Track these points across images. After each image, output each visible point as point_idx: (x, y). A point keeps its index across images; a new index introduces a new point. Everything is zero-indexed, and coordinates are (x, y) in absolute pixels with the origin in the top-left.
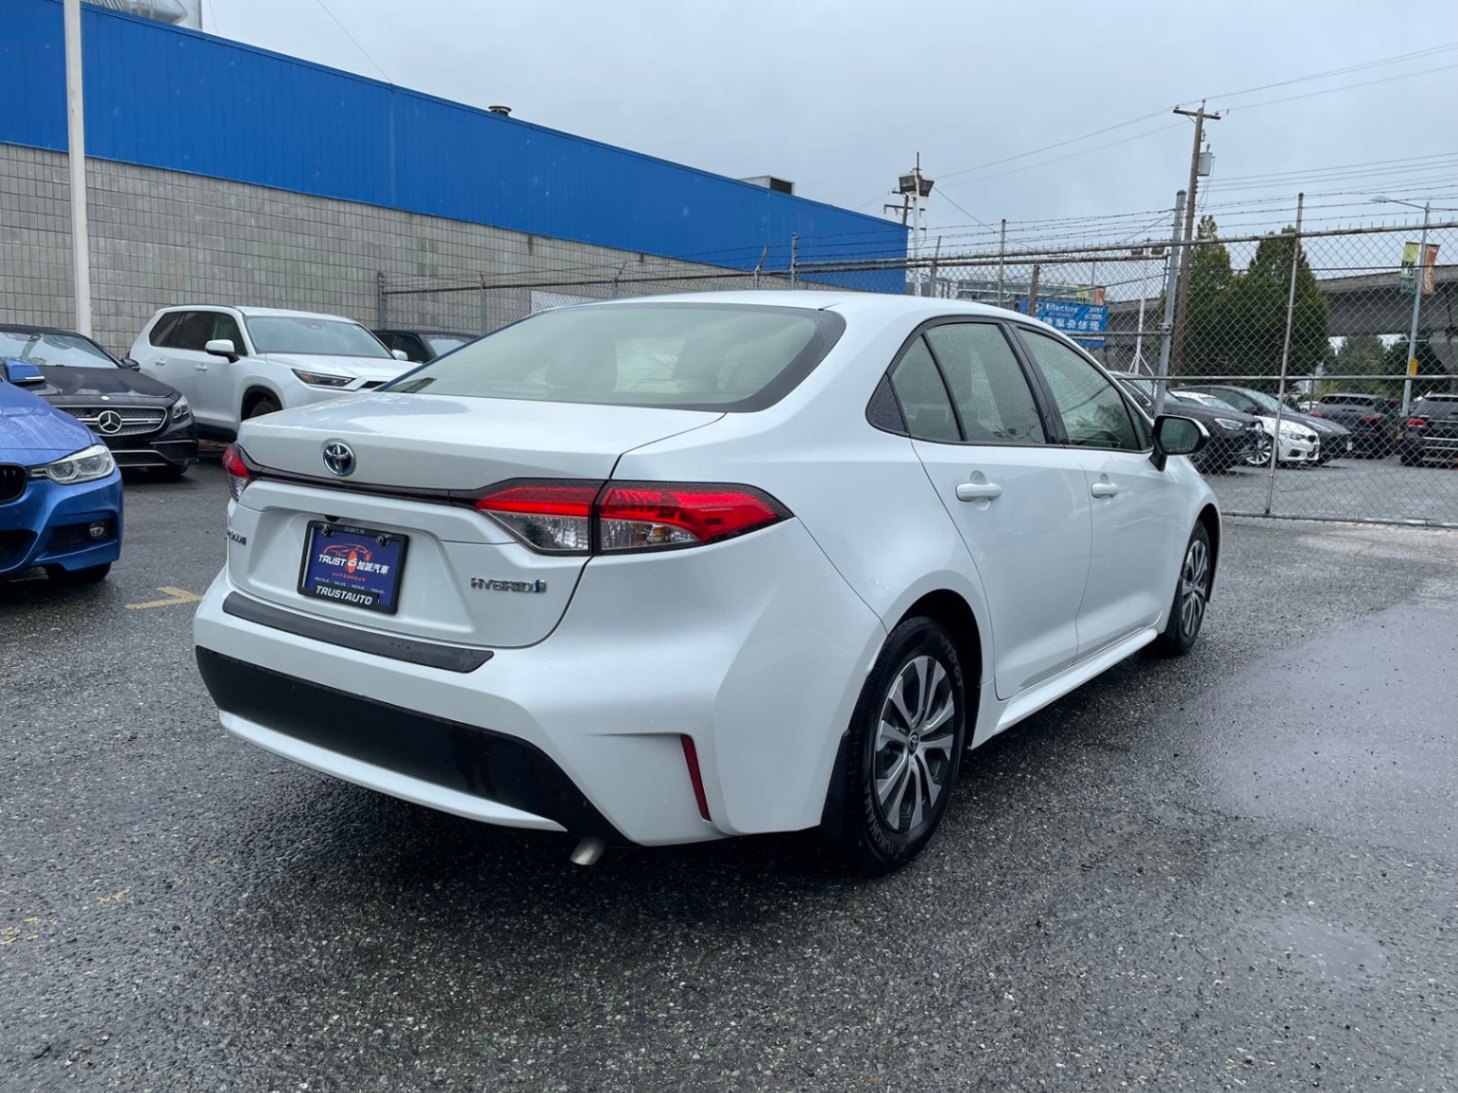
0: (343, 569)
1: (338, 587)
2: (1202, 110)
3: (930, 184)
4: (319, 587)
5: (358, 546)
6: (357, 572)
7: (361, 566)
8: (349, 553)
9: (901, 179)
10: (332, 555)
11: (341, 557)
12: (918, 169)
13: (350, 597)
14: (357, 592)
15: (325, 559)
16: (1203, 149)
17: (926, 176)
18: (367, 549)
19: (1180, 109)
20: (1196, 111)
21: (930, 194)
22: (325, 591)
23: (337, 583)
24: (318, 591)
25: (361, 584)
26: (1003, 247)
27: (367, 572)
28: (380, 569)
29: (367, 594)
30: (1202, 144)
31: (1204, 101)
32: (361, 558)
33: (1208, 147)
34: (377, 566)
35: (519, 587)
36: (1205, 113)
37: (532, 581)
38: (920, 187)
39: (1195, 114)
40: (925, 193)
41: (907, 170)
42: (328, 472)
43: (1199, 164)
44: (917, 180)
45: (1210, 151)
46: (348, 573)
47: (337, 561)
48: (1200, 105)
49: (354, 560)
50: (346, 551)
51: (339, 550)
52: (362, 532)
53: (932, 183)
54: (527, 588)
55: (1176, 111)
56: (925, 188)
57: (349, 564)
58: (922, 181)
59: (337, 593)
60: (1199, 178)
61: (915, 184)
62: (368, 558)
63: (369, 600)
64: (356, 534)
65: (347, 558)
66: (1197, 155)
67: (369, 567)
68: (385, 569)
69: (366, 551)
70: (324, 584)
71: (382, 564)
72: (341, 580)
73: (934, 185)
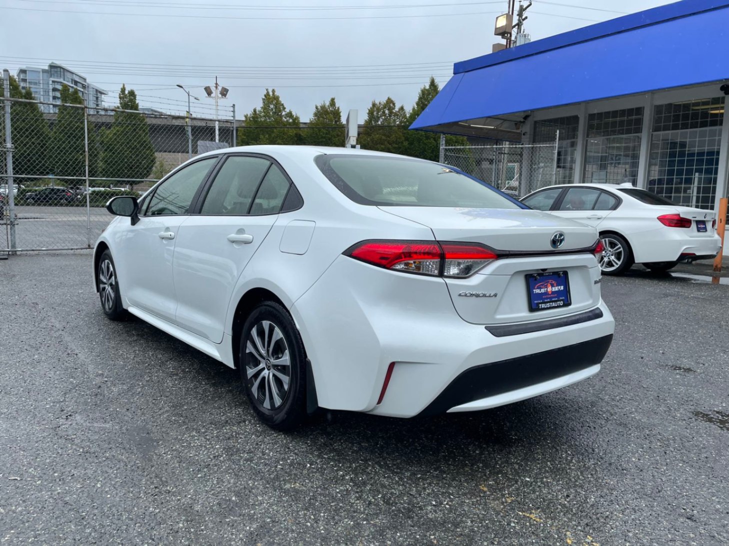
0: (546, 293)
5: (551, 281)
6: (553, 293)
7: (553, 289)
8: (547, 285)
10: (540, 288)
11: (544, 288)
13: (554, 304)
14: (556, 301)
15: (537, 291)
22: (543, 306)
23: (546, 301)
24: (540, 307)
25: (556, 297)
29: (560, 301)
32: (552, 286)
46: (549, 295)
47: (543, 291)
49: (550, 287)
50: (545, 284)
51: (542, 285)
52: (551, 273)
57: (549, 290)
59: (548, 305)
62: (555, 285)
63: (561, 303)
64: (549, 275)
65: (546, 288)
69: (554, 282)
70: (541, 303)
71: (560, 285)
72: (547, 298)
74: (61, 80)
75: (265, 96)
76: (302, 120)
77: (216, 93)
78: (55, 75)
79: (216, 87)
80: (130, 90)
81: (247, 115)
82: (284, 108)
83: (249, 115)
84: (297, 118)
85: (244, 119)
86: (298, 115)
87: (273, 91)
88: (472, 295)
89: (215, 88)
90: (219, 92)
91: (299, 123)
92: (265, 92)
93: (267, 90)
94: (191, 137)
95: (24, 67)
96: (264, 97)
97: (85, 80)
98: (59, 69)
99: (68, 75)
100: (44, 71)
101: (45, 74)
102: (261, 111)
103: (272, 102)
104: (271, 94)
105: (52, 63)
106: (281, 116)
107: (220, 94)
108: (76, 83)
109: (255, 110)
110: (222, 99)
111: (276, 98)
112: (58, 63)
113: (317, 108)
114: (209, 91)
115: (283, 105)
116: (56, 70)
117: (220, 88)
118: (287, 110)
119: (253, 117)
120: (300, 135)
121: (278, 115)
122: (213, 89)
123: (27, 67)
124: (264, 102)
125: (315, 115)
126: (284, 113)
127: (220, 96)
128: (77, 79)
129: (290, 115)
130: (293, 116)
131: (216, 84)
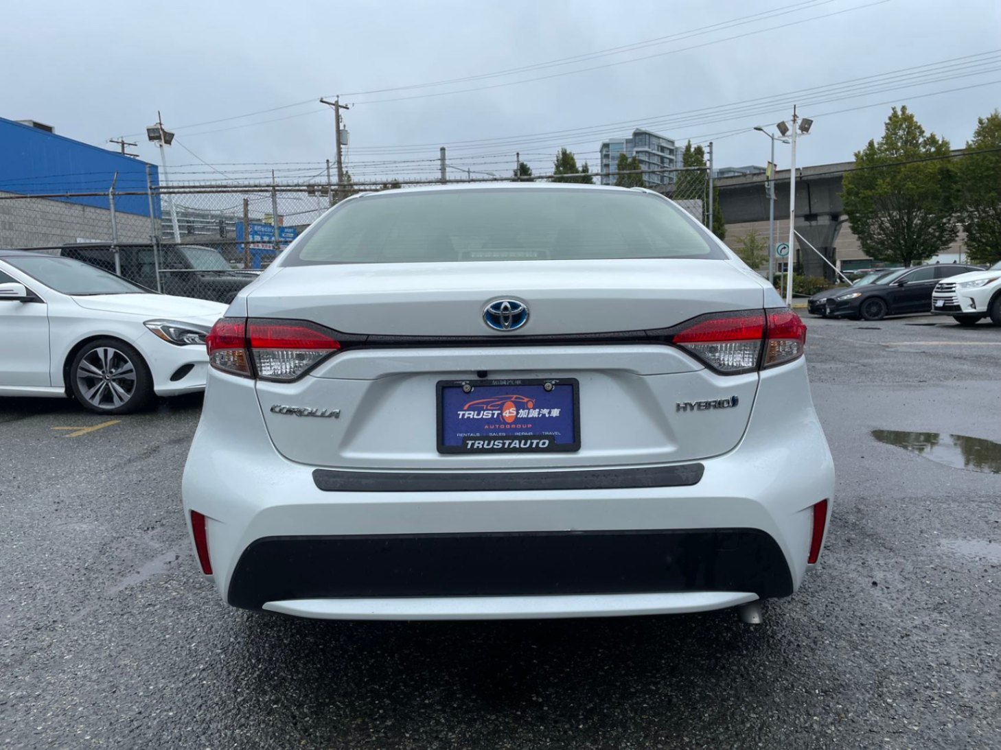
0: (497, 420)
1: (495, 438)
2: (337, 102)
3: (172, 135)
4: (470, 443)
5: (515, 396)
6: (517, 420)
7: (523, 414)
8: (503, 404)
9: (149, 130)
10: (478, 409)
11: (492, 410)
12: (161, 124)
13: (516, 444)
14: (526, 438)
15: (468, 414)
16: (342, 128)
17: (167, 128)
18: (527, 397)
19: (324, 100)
20: (333, 102)
21: (172, 143)
22: (479, 444)
24: (469, 447)
25: (527, 430)
26: (329, 179)
27: (533, 418)
28: (550, 413)
29: (541, 437)
30: (341, 124)
31: (338, 96)
32: (520, 406)
33: (345, 126)
34: (545, 411)
35: (719, 405)
36: (340, 104)
37: (729, 397)
38: (164, 137)
39: (333, 105)
40: (168, 142)
41: (152, 124)
42: (486, 330)
43: (341, 137)
44: (161, 132)
45: (346, 129)
46: (506, 423)
47: (486, 415)
48: (336, 99)
49: (512, 410)
50: (499, 403)
51: (487, 403)
52: (518, 383)
53: (173, 135)
54: (726, 405)
55: (322, 101)
56: (167, 138)
57: (506, 414)
58: (165, 133)
59: (498, 444)
60: (342, 146)
61: (160, 135)
62: (530, 405)
63: (543, 444)
64: (510, 385)
65: (501, 409)
66: (339, 132)
67: (534, 413)
68: (556, 413)
69: (526, 400)
70: (475, 439)
71: (551, 407)
73: (175, 137)
74: (646, 149)
75: (890, 118)
76: (953, 147)
77: (793, 128)
78: (640, 143)
79: (794, 121)
80: (696, 146)
81: (859, 152)
82: (922, 132)
83: (862, 152)
84: (945, 144)
85: (853, 159)
86: (947, 139)
87: (904, 108)
88: (290, 412)
89: (792, 123)
90: (798, 127)
91: (948, 150)
92: (890, 113)
93: (893, 109)
94: (773, 196)
95: (607, 141)
96: (888, 121)
97: (672, 143)
98: (644, 135)
99: (654, 141)
100: (628, 141)
101: (629, 145)
102: (882, 144)
103: (901, 125)
104: (899, 113)
105: (637, 129)
106: (917, 145)
107: (799, 129)
108: (663, 149)
109: (871, 144)
110: (803, 137)
111: (909, 119)
112: (643, 129)
113: (981, 122)
114: (783, 128)
115: (919, 127)
116: (640, 137)
117: (799, 121)
118: (927, 134)
119: (866, 155)
120: (948, 171)
121: (911, 143)
122: (789, 125)
123: (610, 139)
124: (888, 129)
125: (978, 133)
126: (921, 140)
127: (799, 132)
128: (664, 144)
129: (932, 140)
130: (937, 142)
131: (795, 116)
